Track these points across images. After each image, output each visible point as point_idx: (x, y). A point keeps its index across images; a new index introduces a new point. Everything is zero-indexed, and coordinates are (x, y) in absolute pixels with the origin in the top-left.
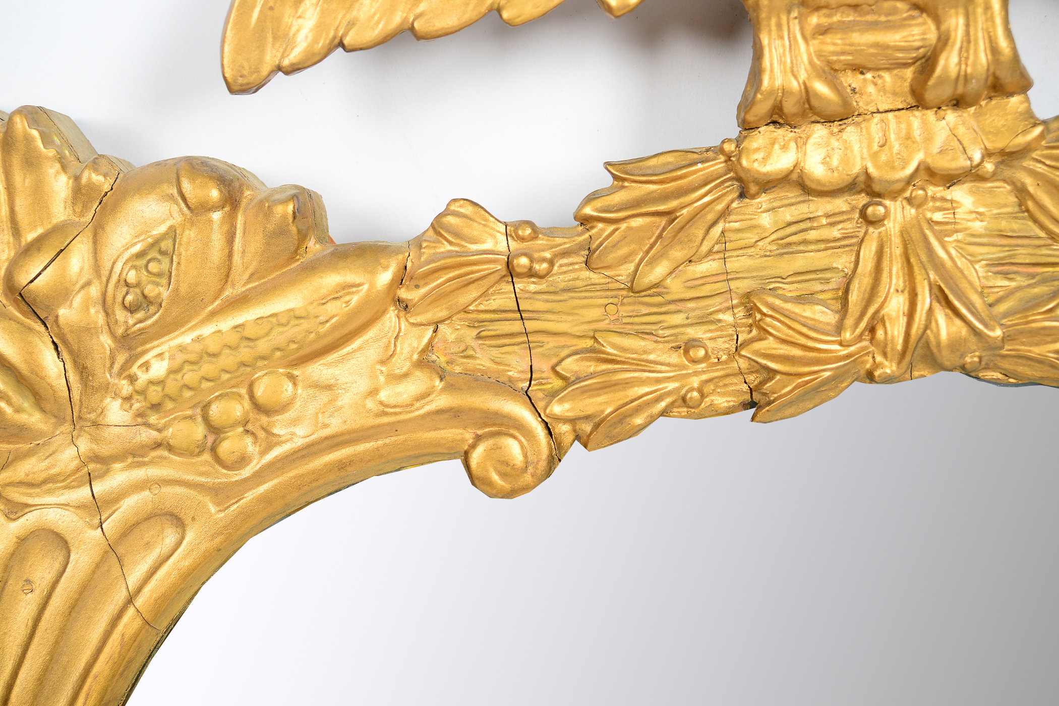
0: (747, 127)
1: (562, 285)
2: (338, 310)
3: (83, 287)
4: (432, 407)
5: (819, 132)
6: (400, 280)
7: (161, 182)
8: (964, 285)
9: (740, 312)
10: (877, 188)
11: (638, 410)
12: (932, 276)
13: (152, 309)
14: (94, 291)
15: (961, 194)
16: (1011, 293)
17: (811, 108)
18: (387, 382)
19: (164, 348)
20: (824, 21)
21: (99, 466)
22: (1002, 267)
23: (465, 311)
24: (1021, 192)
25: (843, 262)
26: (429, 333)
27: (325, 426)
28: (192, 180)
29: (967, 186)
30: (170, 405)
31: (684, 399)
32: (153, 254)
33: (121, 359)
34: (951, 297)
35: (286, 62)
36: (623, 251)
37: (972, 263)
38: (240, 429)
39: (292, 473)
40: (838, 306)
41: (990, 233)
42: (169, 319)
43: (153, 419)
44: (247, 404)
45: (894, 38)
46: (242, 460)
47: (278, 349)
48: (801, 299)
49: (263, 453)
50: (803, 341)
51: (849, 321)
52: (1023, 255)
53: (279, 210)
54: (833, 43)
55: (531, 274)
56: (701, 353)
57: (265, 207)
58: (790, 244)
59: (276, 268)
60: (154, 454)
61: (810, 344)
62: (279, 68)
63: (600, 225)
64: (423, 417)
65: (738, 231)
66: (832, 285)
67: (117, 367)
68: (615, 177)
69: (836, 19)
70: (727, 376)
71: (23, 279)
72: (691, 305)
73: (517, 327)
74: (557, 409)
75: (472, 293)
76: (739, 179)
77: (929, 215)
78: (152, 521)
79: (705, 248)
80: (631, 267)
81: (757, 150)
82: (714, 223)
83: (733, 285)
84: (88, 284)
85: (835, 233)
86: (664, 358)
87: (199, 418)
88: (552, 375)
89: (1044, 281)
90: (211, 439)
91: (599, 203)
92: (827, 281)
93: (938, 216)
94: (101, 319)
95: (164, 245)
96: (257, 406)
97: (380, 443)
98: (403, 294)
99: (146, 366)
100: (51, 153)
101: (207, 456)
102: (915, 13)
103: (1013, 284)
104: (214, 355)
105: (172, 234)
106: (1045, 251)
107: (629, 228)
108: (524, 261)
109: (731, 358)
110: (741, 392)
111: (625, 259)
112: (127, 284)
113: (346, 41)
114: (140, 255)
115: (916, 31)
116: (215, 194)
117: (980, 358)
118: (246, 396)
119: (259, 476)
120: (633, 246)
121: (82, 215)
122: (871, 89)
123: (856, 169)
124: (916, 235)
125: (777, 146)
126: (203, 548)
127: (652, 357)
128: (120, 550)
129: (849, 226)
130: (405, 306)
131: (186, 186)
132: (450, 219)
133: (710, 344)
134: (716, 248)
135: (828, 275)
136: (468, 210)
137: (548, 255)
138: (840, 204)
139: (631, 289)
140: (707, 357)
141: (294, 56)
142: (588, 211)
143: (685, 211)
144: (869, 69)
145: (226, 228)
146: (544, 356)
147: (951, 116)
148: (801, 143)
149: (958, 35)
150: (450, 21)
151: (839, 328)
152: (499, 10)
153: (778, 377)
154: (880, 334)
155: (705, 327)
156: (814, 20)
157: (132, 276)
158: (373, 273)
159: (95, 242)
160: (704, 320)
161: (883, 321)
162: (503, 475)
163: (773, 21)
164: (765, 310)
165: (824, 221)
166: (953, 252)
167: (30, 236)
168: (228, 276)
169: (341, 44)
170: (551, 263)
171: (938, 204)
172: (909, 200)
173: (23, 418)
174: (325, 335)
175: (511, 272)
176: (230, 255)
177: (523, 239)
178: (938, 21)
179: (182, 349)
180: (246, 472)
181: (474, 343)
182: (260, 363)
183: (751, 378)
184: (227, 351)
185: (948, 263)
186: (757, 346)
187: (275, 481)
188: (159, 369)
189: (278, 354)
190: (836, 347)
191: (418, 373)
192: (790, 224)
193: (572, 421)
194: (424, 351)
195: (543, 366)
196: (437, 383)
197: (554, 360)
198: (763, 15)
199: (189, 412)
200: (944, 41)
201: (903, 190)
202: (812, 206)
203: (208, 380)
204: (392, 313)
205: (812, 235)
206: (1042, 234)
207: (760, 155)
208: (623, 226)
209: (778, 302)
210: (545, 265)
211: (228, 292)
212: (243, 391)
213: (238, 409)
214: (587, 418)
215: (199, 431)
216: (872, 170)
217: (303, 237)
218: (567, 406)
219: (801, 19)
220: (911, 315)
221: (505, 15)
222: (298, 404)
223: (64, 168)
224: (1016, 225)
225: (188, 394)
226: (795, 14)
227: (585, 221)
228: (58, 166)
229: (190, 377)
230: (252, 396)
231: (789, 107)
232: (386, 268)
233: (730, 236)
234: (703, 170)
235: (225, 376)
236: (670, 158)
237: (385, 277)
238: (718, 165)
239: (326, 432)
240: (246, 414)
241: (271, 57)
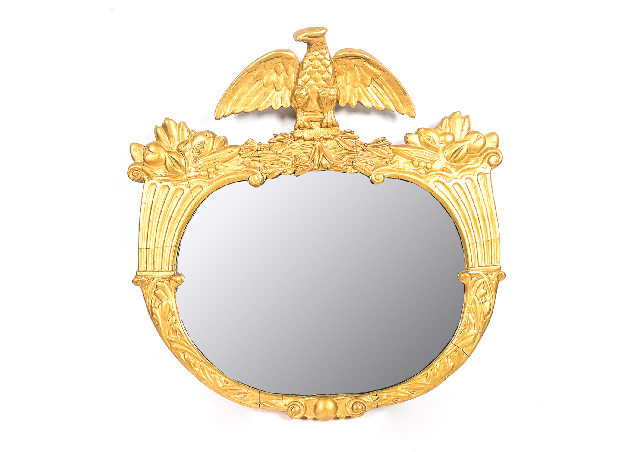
0: (295, 129)
1: (266, 153)
2: (230, 154)
3: (189, 149)
4: (244, 170)
5: (306, 131)
6: (240, 150)
7: (203, 133)
8: (328, 155)
9: (293, 158)
10: (315, 140)
11: (276, 172)
12: (323, 153)
13: (200, 153)
14: (191, 150)
15: (328, 142)
16: (335, 157)
17: (305, 126)
18: (237, 166)
19: (202, 159)
20: (307, 114)
21: (189, 178)
22: (334, 153)
23: (249, 156)
24: (338, 142)
25: (310, 151)
26: (244, 159)
27: (227, 172)
28: (208, 133)
29: (330, 140)
30: (202, 168)
31: (284, 171)
32: (201, 144)
33: (194, 161)
34: (325, 156)
35: (224, 115)
36: (275, 148)
37: (330, 152)
38: (213, 172)
39: (221, 180)
40: (309, 158)
41: (333, 148)
42: (203, 155)
43: (199, 171)
44: (214, 169)
45: (318, 117)
46: (213, 178)
47: (220, 160)
48: (303, 157)
49: (216, 176)
50: (302, 162)
51: (310, 160)
52: (338, 152)
53: (221, 139)
54: (308, 117)
55: (260, 151)
56: (287, 164)
57: (219, 138)
58: (301, 148)
59: (220, 148)
60: (198, 176)
61: (303, 163)
62: (223, 116)
63: (272, 143)
64: (242, 171)
65: (294, 146)
66: (308, 155)
67: (193, 163)
68: (275, 136)
69: (309, 113)
70: (291, 168)
71: (180, 148)
72: (286, 157)
73: (258, 159)
74: (264, 171)
75: (251, 153)
76: (294, 137)
77: (323, 145)
78: (198, 187)
79: (288, 148)
80: (276, 151)
81: (296, 133)
82: (290, 144)
83: (292, 154)
84: (190, 149)
85: (309, 147)
86: (281, 165)
87: (206, 171)
88: (263, 167)
89: (341, 155)
90: (208, 174)
91: (272, 140)
92: (307, 154)
93: (325, 145)
94: (192, 154)
95: (203, 143)
96: (216, 169)
97: (235, 175)
98: (240, 153)
99: (198, 162)
100: (186, 128)
101: (207, 177)
102: (321, 113)
103: (336, 156)
104: (210, 160)
105: (204, 141)
106: (341, 151)
107: (276, 144)
108: (260, 148)
109: (292, 165)
110: (293, 171)
111: (275, 149)
112: (197, 149)
113: (234, 112)
114: (199, 144)
115: (320, 116)
116: (211, 135)
117: (330, 167)
118: (214, 168)
119: (215, 180)
120: (277, 147)
121: (190, 138)
122: (314, 124)
123: (312, 137)
124: (320, 147)
125: (299, 132)
126: (205, 191)
127: (279, 164)
128: (192, 192)
129: (311, 146)
130: (240, 154)
131: (207, 134)
132: (248, 141)
133: (288, 163)
134: (290, 148)
135: (307, 153)
136: (251, 140)
137: (263, 148)
138: (310, 142)
139: (276, 154)
140: (287, 165)
141: (226, 114)
142: (270, 141)
143: (285, 141)
144: (314, 121)
145: (213, 141)
146: (262, 164)
147: (326, 129)
148: (303, 132)
149: (327, 117)
150: (250, 110)
151: (308, 161)
152: (257, 109)
153: (298, 168)
154: (314, 162)
155: (288, 160)
156: (305, 113)
157: (197, 148)
158: (236, 149)
159: (192, 143)
160: (288, 159)
161: (315, 160)
162: (254, 181)
163: (299, 113)
164: (297, 158)
165: (307, 145)
166: (327, 151)
167: (181, 141)
168: (212, 149)
169: (233, 113)
170: (264, 149)
171: (325, 143)
172: (320, 142)
173: (178, 170)
174: (227, 158)
175: (258, 150)
176: (213, 145)
177: (259, 145)
178: (324, 114)
179: (204, 160)
180: (214, 179)
181: (251, 161)
182: (217, 162)
183: (294, 168)
184: (211, 160)
185: (326, 152)
186: (295, 163)
187: (218, 181)
188: (200, 163)
189: (220, 161)
190: (307, 163)
191: (242, 165)
192: (302, 145)
193: (266, 174)
194: (243, 162)
195: (262, 165)
196: (245, 167)
197: (263, 164)
198: (298, 112)
199: (205, 170)
200: (324, 117)
201: (319, 140)
202: (305, 143)
203: (208, 164)
204: (238, 155)
205: (305, 147)
206: (341, 148)
207: (297, 134)
208: (275, 143)
209: (299, 157)
210: (263, 149)
211: (212, 151)
212: (214, 167)
213: (213, 170)
214: (268, 173)
215: (206, 173)
216: (314, 137)
217: (225, 144)
218: (265, 171)
219: (303, 113)
220: (319, 159)
221: (258, 110)
222: (222, 169)
223: (188, 131)
224: (337, 147)
225: (205, 167)
226: (302, 112)
227: (269, 143)
228: (187, 131)
229: (205, 164)
230: (215, 167)
231: (301, 126)
232: (237, 148)
233: (292, 146)
234: (288, 136)
235: (211, 164)
236: (283, 134)
237: (237, 150)
238: (291, 135)
239: (227, 173)
240: (214, 170)
241: (222, 115)
